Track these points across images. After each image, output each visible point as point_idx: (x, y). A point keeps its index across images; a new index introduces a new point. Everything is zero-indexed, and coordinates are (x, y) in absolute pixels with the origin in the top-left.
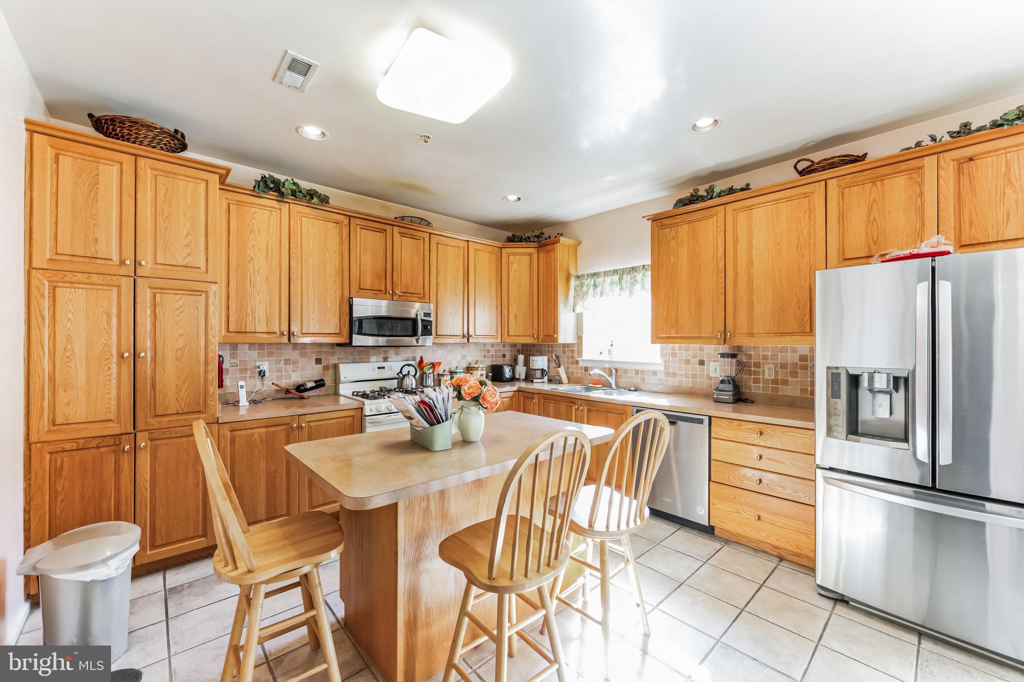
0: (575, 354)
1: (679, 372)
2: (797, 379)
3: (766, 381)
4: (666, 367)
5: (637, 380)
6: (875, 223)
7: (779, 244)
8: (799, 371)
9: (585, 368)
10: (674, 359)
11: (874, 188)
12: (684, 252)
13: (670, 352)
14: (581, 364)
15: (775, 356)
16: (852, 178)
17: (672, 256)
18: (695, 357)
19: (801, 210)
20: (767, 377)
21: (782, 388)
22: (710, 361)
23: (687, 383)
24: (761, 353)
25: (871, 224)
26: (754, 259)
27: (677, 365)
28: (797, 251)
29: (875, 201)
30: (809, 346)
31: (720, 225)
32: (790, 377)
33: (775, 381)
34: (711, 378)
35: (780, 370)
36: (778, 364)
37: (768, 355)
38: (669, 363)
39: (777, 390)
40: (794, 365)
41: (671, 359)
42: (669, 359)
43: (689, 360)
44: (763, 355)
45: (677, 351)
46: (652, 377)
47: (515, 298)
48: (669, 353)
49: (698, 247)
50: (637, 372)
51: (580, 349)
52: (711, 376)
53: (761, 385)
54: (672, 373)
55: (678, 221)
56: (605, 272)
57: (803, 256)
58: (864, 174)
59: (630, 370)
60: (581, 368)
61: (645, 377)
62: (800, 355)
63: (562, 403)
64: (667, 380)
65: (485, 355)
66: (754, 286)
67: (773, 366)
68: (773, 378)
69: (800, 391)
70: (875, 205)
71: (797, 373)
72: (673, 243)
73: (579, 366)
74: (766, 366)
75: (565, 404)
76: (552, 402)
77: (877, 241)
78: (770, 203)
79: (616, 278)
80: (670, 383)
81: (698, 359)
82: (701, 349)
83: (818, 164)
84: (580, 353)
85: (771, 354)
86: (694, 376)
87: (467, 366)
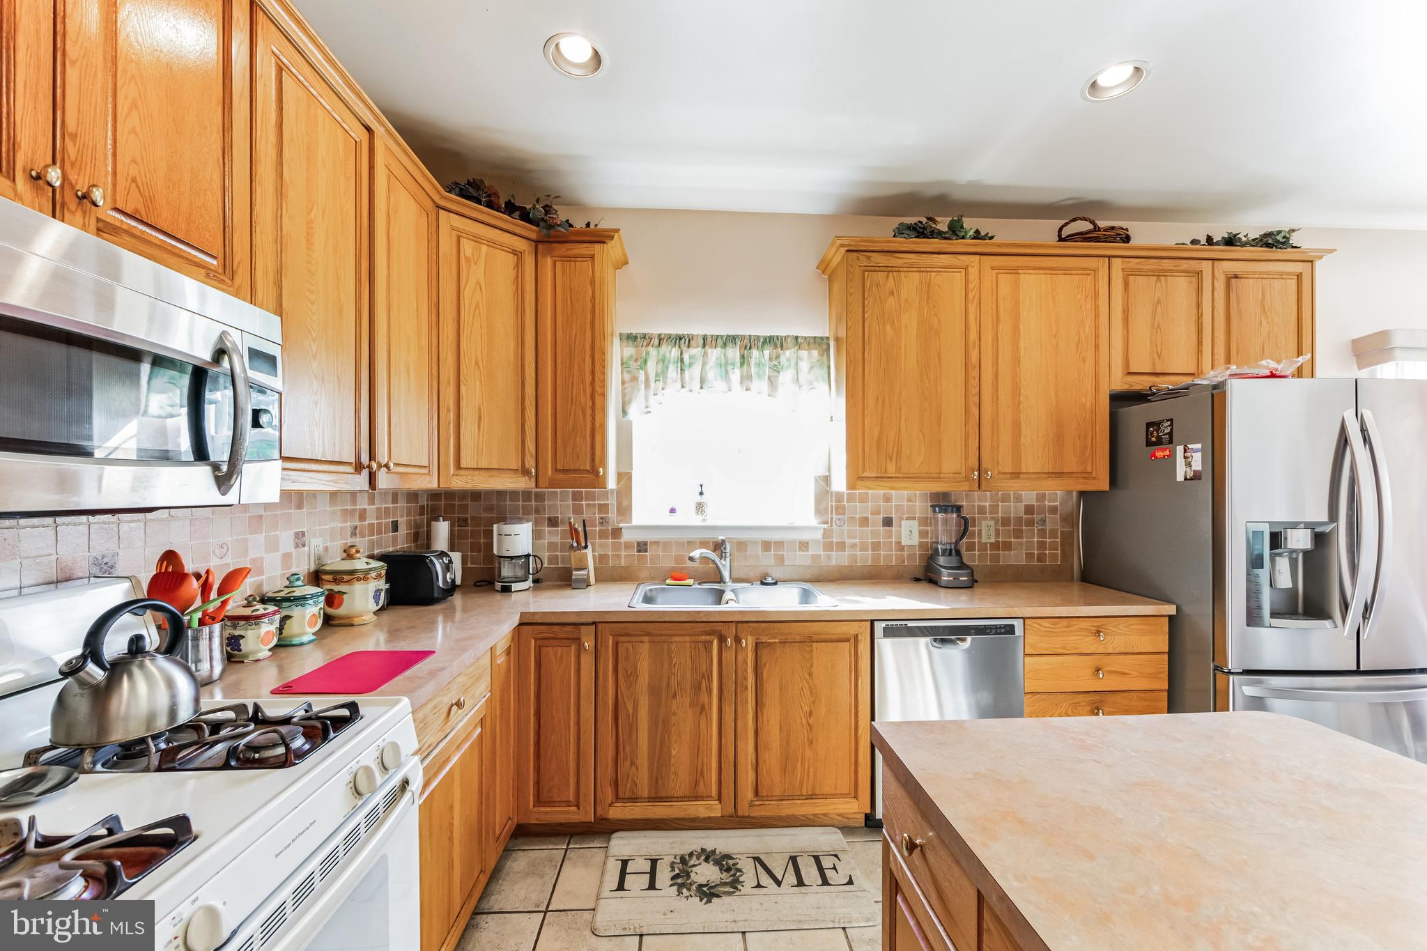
0: (612, 515)
1: (849, 541)
2: (1021, 540)
3: (983, 547)
4: (827, 533)
5: (766, 561)
6: (1159, 330)
7: (1054, 336)
8: (1024, 528)
9: (639, 544)
10: (840, 517)
11: (1158, 284)
12: (910, 321)
13: (834, 504)
14: (627, 536)
15: (994, 509)
16: (1138, 263)
17: (888, 327)
18: (876, 512)
19: (1082, 293)
20: (984, 540)
21: (1004, 554)
22: (901, 519)
23: (864, 558)
24: (976, 504)
25: (1155, 330)
26: (1022, 354)
27: (846, 527)
28: (1077, 351)
29: (1159, 301)
30: (1035, 492)
31: (973, 288)
32: (1014, 538)
33: (995, 546)
34: (901, 547)
35: (1001, 528)
36: (999, 520)
37: (986, 506)
38: (832, 526)
39: (995, 558)
40: (1019, 520)
41: (835, 517)
42: (832, 518)
43: (867, 519)
44: (978, 506)
45: (845, 503)
46: (798, 553)
47: (477, 363)
48: (832, 506)
49: (936, 318)
50: (767, 545)
51: (625, 503)
52: (903, 544)
53: (977, 553)
54: (836, 542)
55: (900, 262)
56: (705, 338)
57: (1084, 360)
58: (1149, 263)
59: (751, 542)
60: (628, 546)
61: (785, 553)
62: (1025, 505)
63: (675, 639)
64: (829, 557)
65: (356, 528)
66: (1022, 398)
67: (992, 523)
68: (993, 540)
69: (1026, 556)
70: (1159, 306)
71: (1022, 531)
72: (891, 301)
73: (622, 540)
74: (984, 523)
75: (687, 639)
76: (646, 639)
77: (1161, 353)
78: (1042, 271)
79: (734, 353)
80: (833, 562)
81: (881, 516)
82: (887, 499)
83: (1104, 231)
84: (625, 510)
85: (990, 505)
86: (876, 546)
87: (313, 568)
